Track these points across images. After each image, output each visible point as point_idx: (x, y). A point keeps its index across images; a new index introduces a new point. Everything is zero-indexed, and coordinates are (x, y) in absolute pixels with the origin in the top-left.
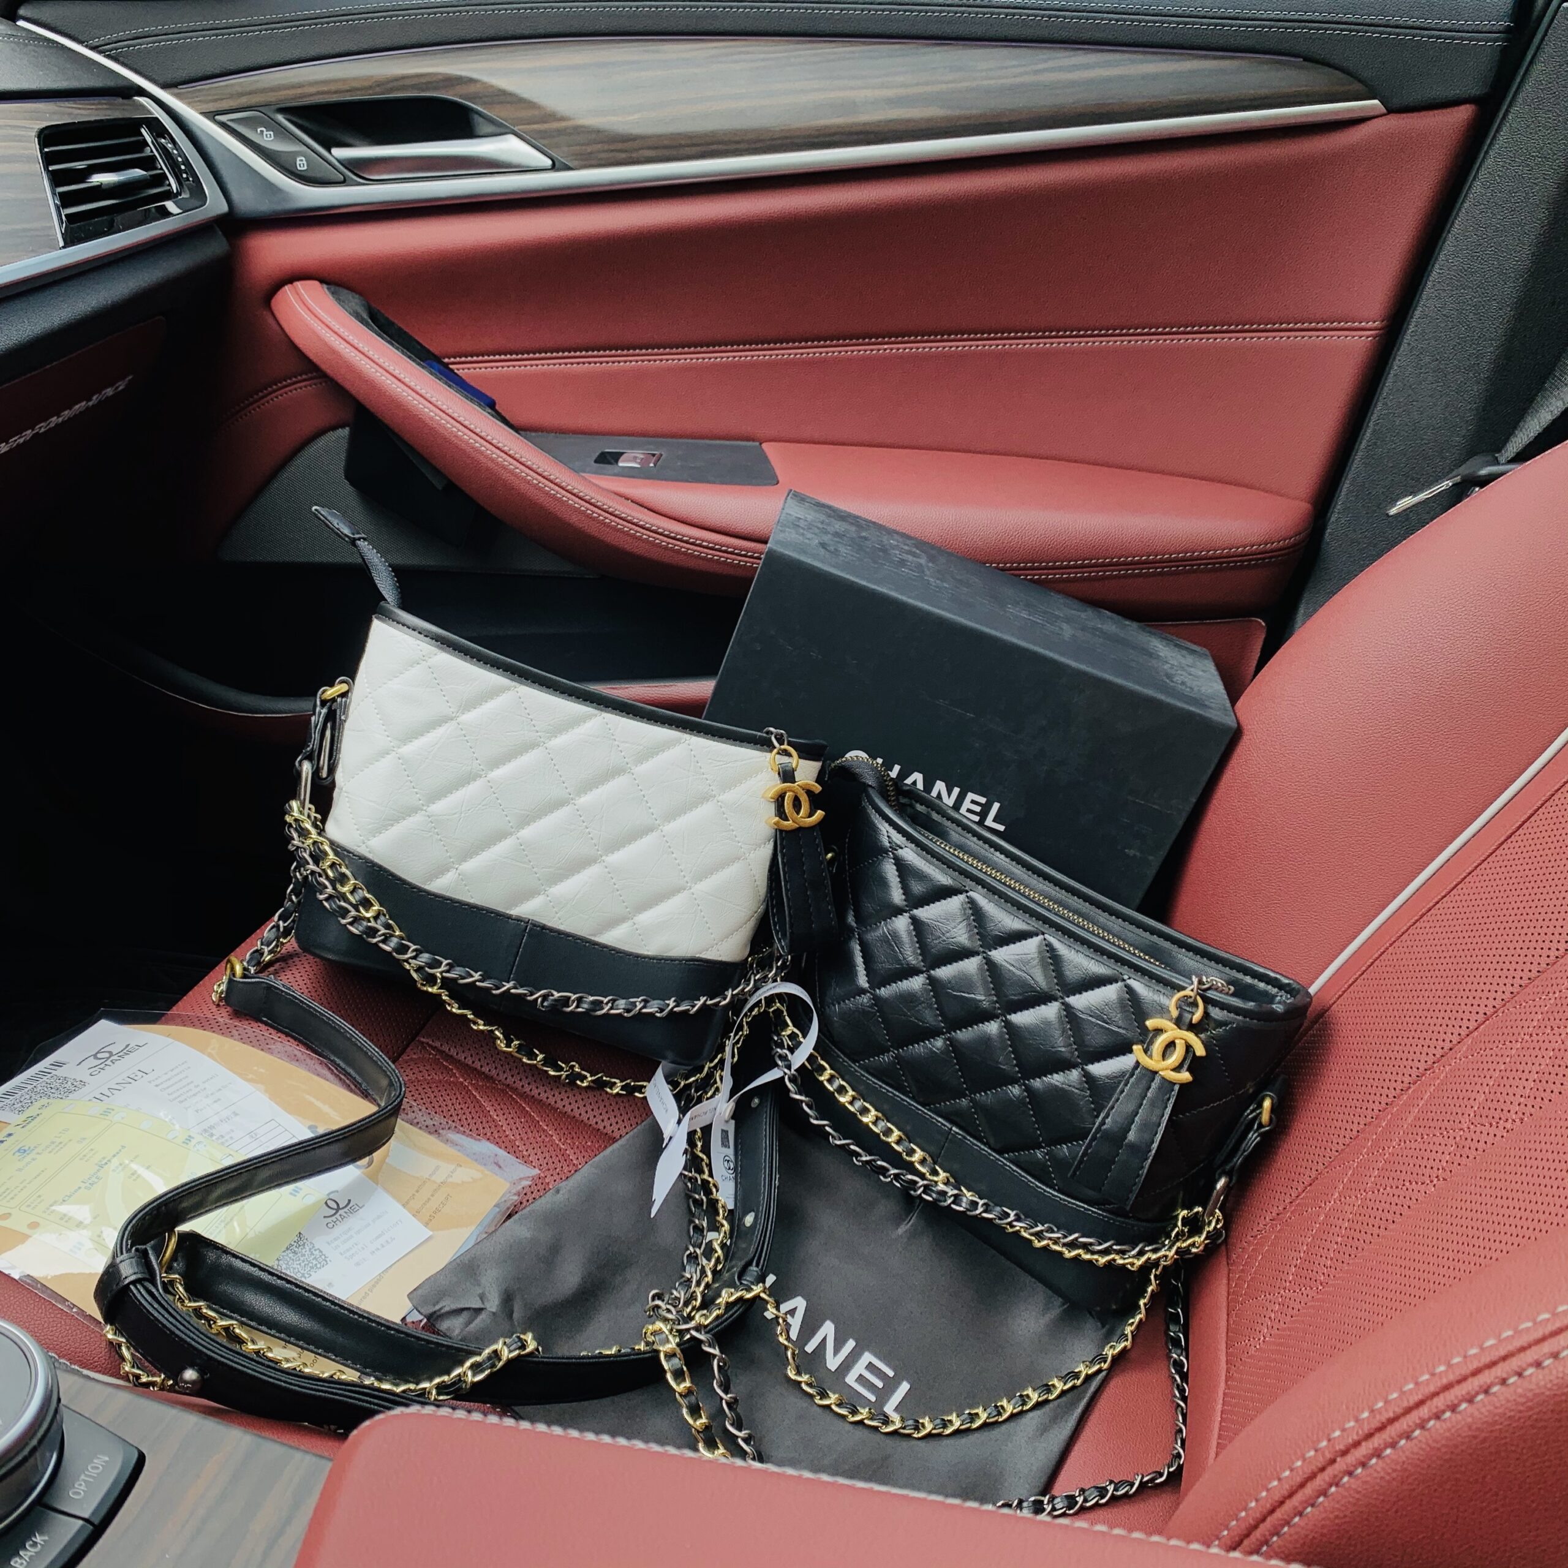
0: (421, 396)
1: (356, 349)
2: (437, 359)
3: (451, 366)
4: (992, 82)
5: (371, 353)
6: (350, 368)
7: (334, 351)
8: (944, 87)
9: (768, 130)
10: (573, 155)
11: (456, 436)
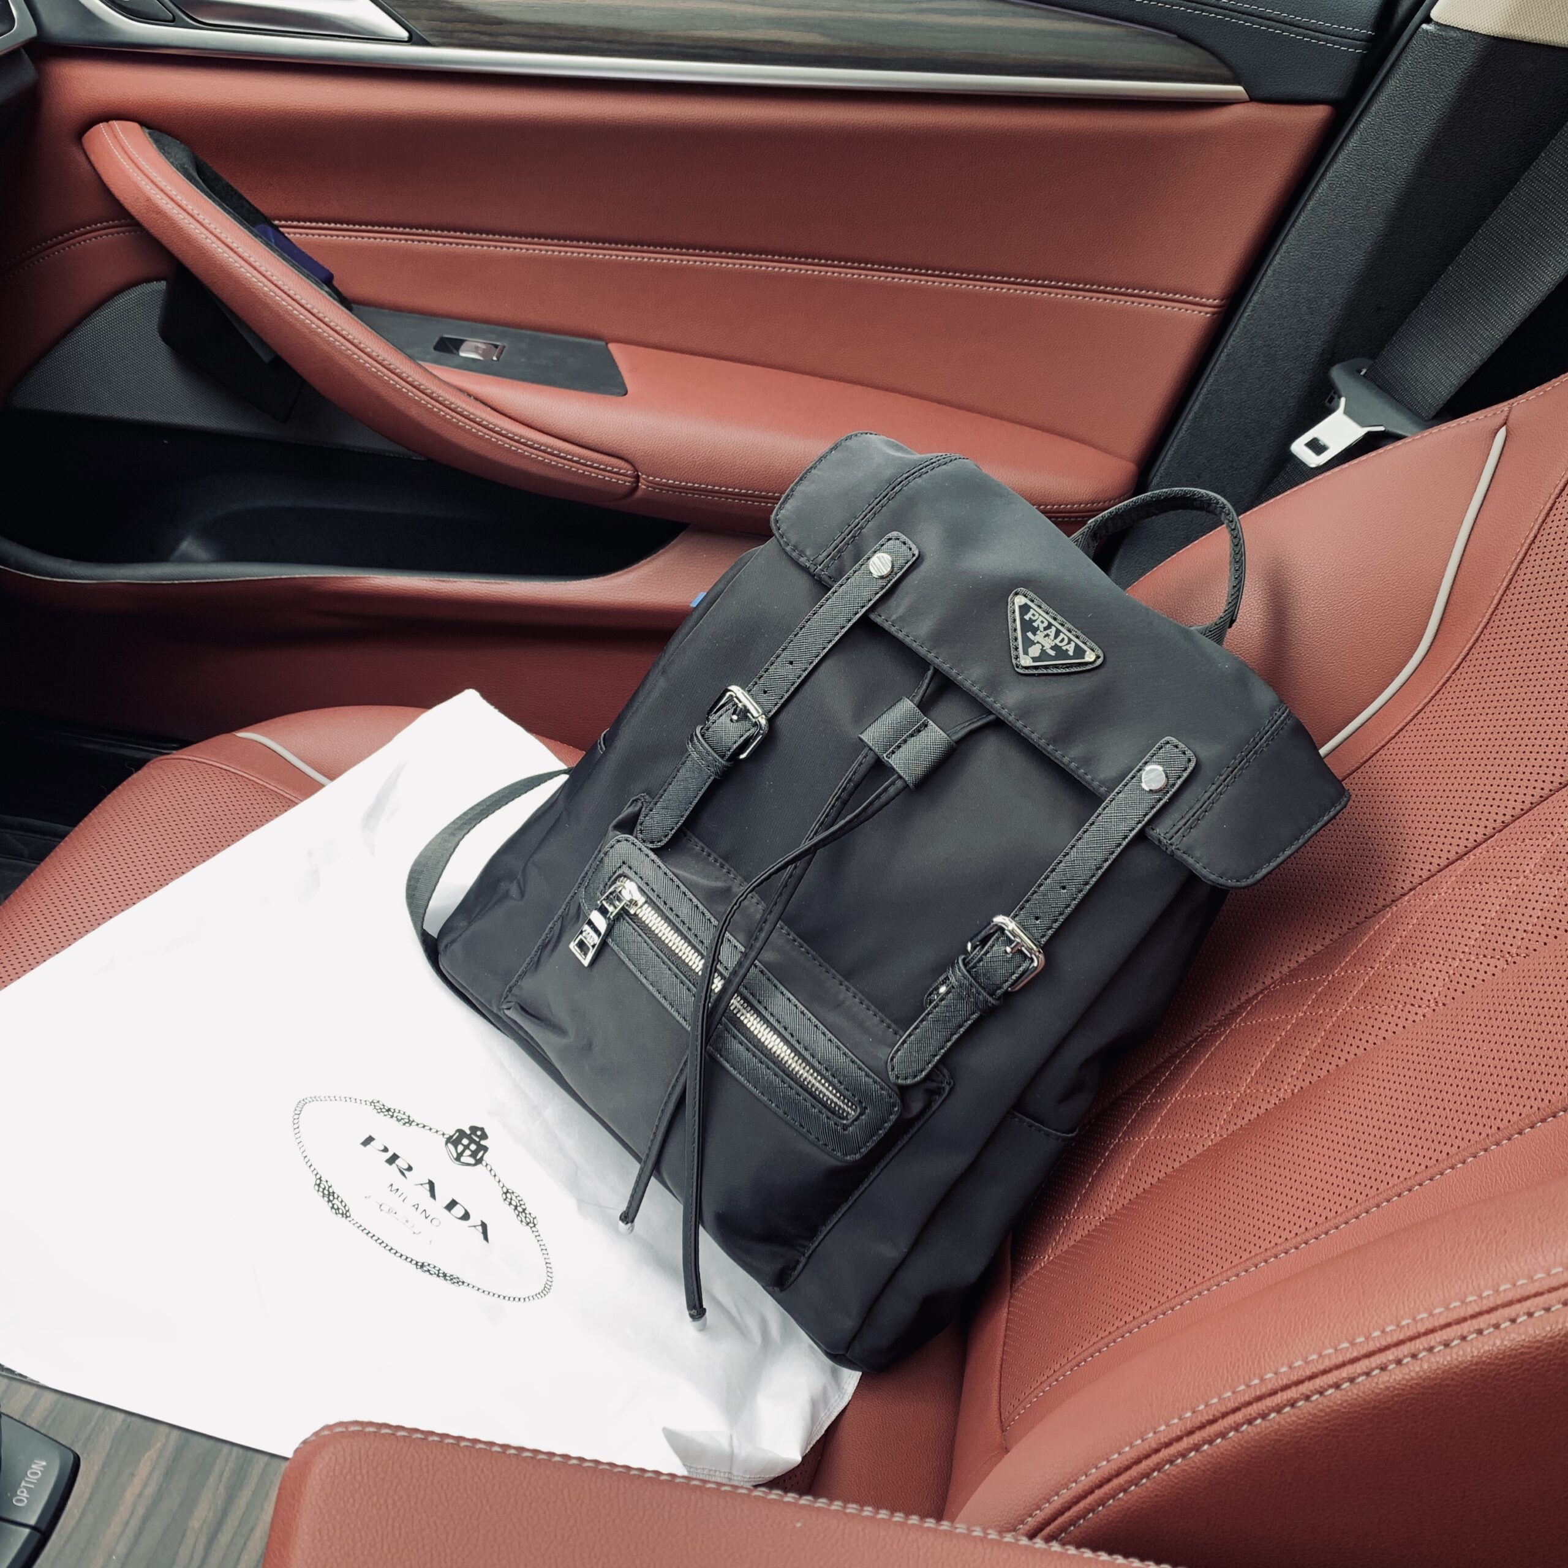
0: (255, 269)
1: (185, 210)
2: (267, 221)
3: (282, 229)
4: (875, 16)
5: (200, 218)
6: (179, 230)
7: (159, 212)
8: (826, 13)
9: (641, 33)
10: (432, 30)
11: (292, 315)
